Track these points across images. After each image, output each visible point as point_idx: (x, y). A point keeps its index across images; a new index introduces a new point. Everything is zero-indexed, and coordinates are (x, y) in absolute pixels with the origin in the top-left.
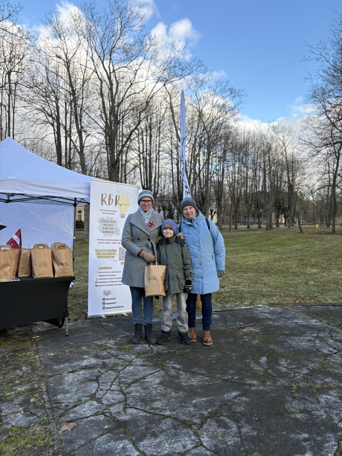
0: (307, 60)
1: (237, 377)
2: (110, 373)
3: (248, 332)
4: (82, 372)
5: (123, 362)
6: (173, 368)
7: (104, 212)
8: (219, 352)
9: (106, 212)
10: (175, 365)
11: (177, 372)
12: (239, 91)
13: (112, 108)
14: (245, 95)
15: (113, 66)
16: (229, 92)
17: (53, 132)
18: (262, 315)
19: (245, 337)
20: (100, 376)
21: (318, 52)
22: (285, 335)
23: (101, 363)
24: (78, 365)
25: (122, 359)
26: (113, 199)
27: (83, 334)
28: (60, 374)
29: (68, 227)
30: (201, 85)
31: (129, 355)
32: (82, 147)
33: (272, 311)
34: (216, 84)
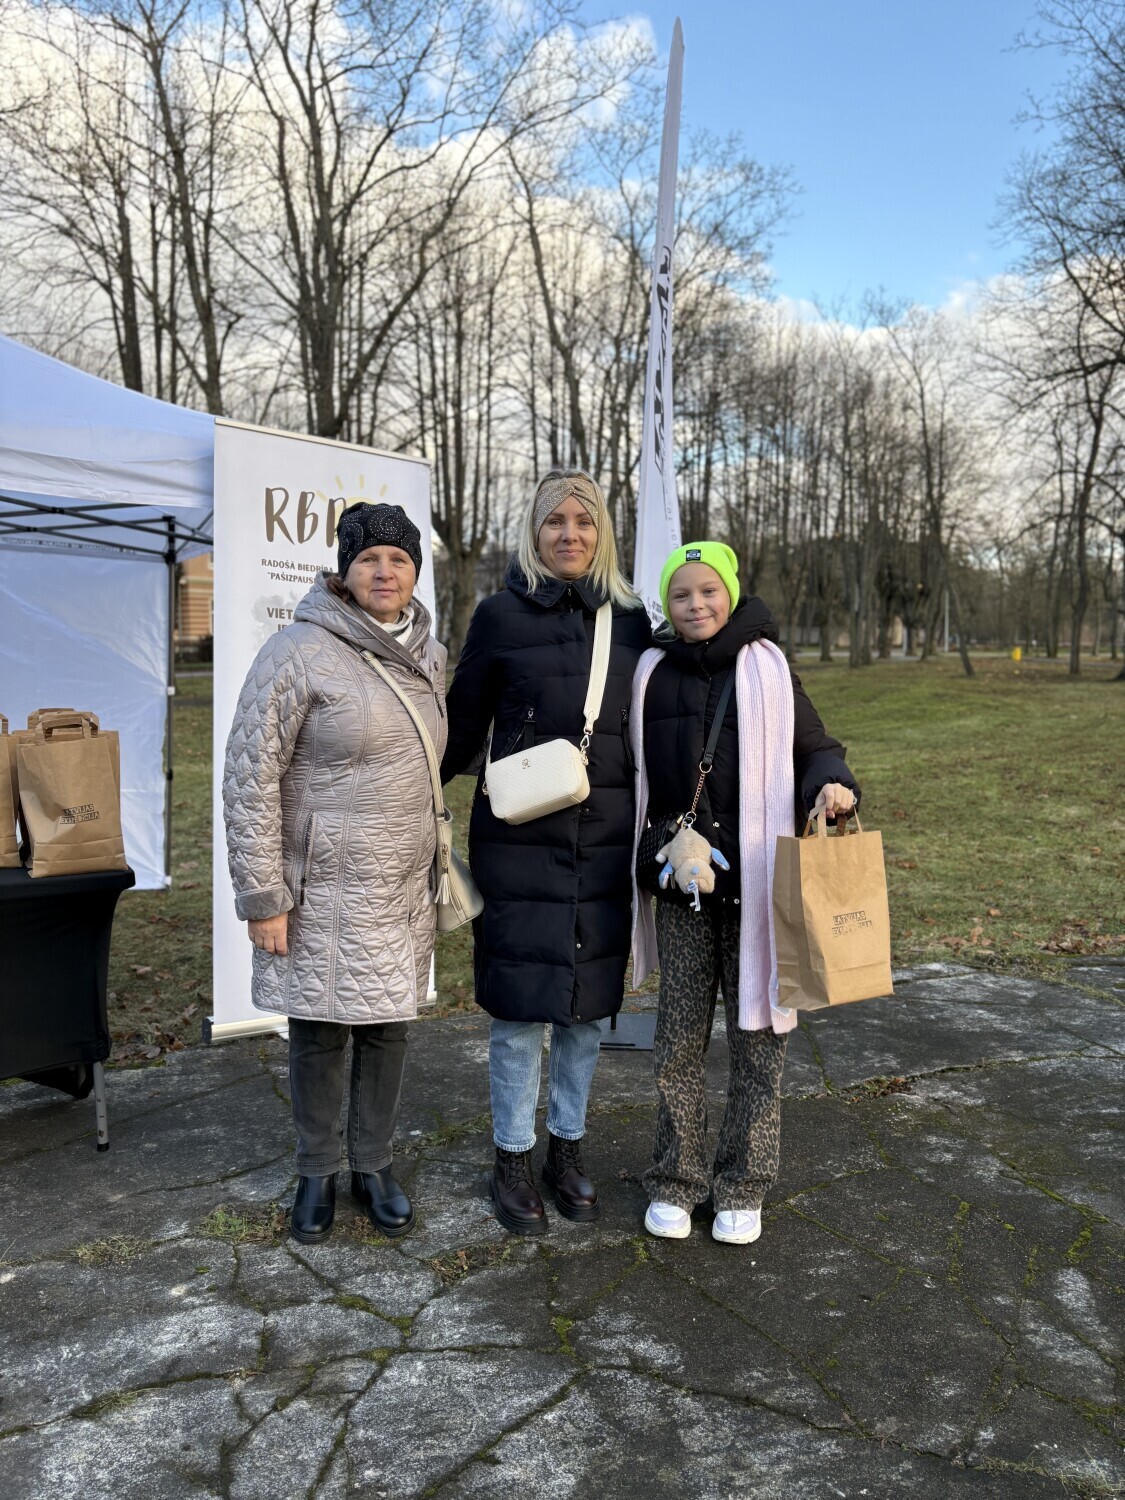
0: (1028, 45)
1: (987, 1435)
2: (299, 1419)
3: (935, 1108)
4: (142, 1412)
5: (370, 1329)
6: (639, 1367)
7: (278, 570)
8: (844, 1245)
9: (288, 572)
10: (641, 1347)
11: (662, 1402)
12: (774, 172)
13: (322, 225)
14: (796, 189)
15: (323, 67)
16: (739, 177)
17: (110, 314)
18: (961, 1015)
19: (933, 1139)
20: (245, 1438)
21: (1071, 16)
22: (1111, 1128)
23: (254, 1342)
24: (132, 1355)
25: (365, 1304)
26: (315, 517)
27: (182, 1133)
28: (23, 1429)
29: (146, 647)
30: (640, 151)
31: (400, 1273)
32: (214, 365)
33: (995, 993)
34: (694, 147)
